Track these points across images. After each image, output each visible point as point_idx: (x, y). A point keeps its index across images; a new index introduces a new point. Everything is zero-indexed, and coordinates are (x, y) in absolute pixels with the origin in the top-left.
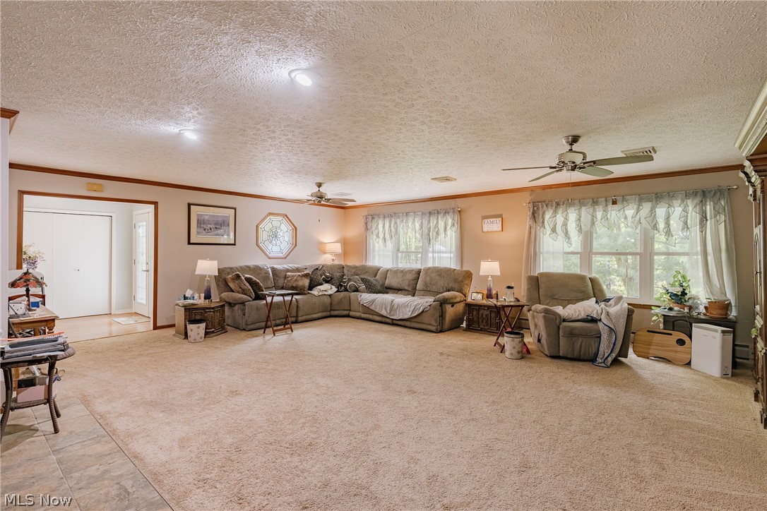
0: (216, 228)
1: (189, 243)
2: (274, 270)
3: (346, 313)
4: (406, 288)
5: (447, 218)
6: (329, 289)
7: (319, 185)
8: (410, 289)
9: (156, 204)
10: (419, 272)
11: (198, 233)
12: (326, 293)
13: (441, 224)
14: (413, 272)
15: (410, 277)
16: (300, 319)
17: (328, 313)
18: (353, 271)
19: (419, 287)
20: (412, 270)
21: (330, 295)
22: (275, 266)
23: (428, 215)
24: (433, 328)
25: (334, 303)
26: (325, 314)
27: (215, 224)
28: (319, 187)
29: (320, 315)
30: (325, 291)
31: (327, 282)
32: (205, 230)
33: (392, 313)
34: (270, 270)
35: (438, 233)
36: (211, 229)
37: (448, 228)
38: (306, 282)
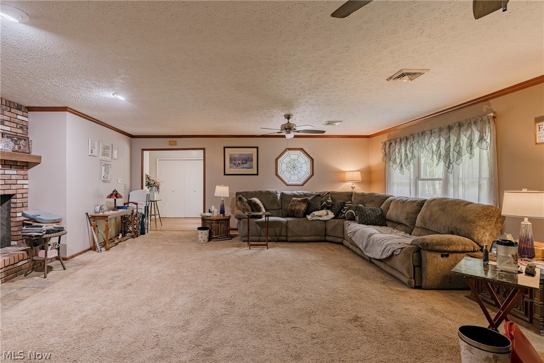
0: (243, 163)
1: (225, 174)
2: (282, 194)
3: (339, 240)
4: (404, 222)
5: (472, 131)
6: (326, 215)
7: (288, 117)
8: (407, 224)
9: (204, 149)
10: (422, 203)
11: (230, 167)
12: (320, 218)
13: (464, 140)
14: (415, 204)
15: (409, 209)
16: (290, 239)
17: (323, 238)
18: (359, 199)
19: (418, 222)
20: (415, 201)
21: (325, 221)
22: (284, 192)
23: (446, 131)
24: (405, 280)
25: (328, 228)
26: (318, 238)
27: (242, 160)
28: (288, 119)
29: (312, 238)
30: (319, 216)
31: (328, 208)
32: (235, 164)
33: (367, 249)
34: (279, 195)
35: (459, 153)
36: (239, 164)
37: (475, 143)
38: (303, 207)
